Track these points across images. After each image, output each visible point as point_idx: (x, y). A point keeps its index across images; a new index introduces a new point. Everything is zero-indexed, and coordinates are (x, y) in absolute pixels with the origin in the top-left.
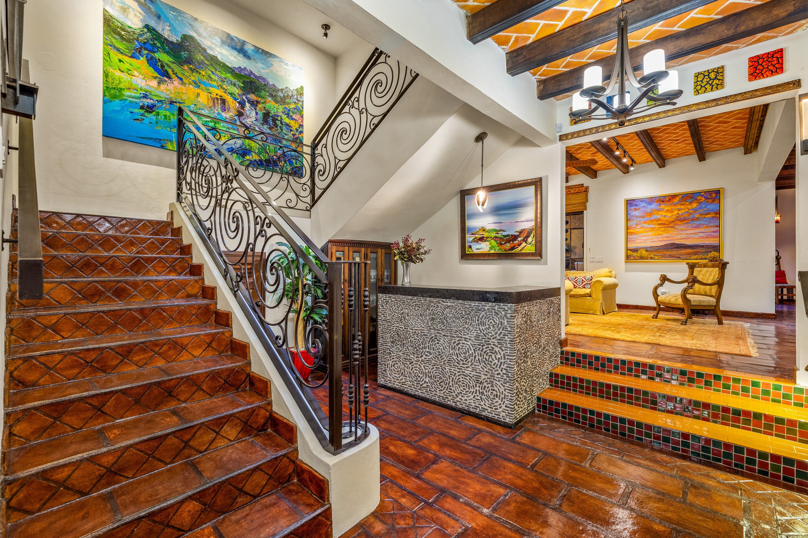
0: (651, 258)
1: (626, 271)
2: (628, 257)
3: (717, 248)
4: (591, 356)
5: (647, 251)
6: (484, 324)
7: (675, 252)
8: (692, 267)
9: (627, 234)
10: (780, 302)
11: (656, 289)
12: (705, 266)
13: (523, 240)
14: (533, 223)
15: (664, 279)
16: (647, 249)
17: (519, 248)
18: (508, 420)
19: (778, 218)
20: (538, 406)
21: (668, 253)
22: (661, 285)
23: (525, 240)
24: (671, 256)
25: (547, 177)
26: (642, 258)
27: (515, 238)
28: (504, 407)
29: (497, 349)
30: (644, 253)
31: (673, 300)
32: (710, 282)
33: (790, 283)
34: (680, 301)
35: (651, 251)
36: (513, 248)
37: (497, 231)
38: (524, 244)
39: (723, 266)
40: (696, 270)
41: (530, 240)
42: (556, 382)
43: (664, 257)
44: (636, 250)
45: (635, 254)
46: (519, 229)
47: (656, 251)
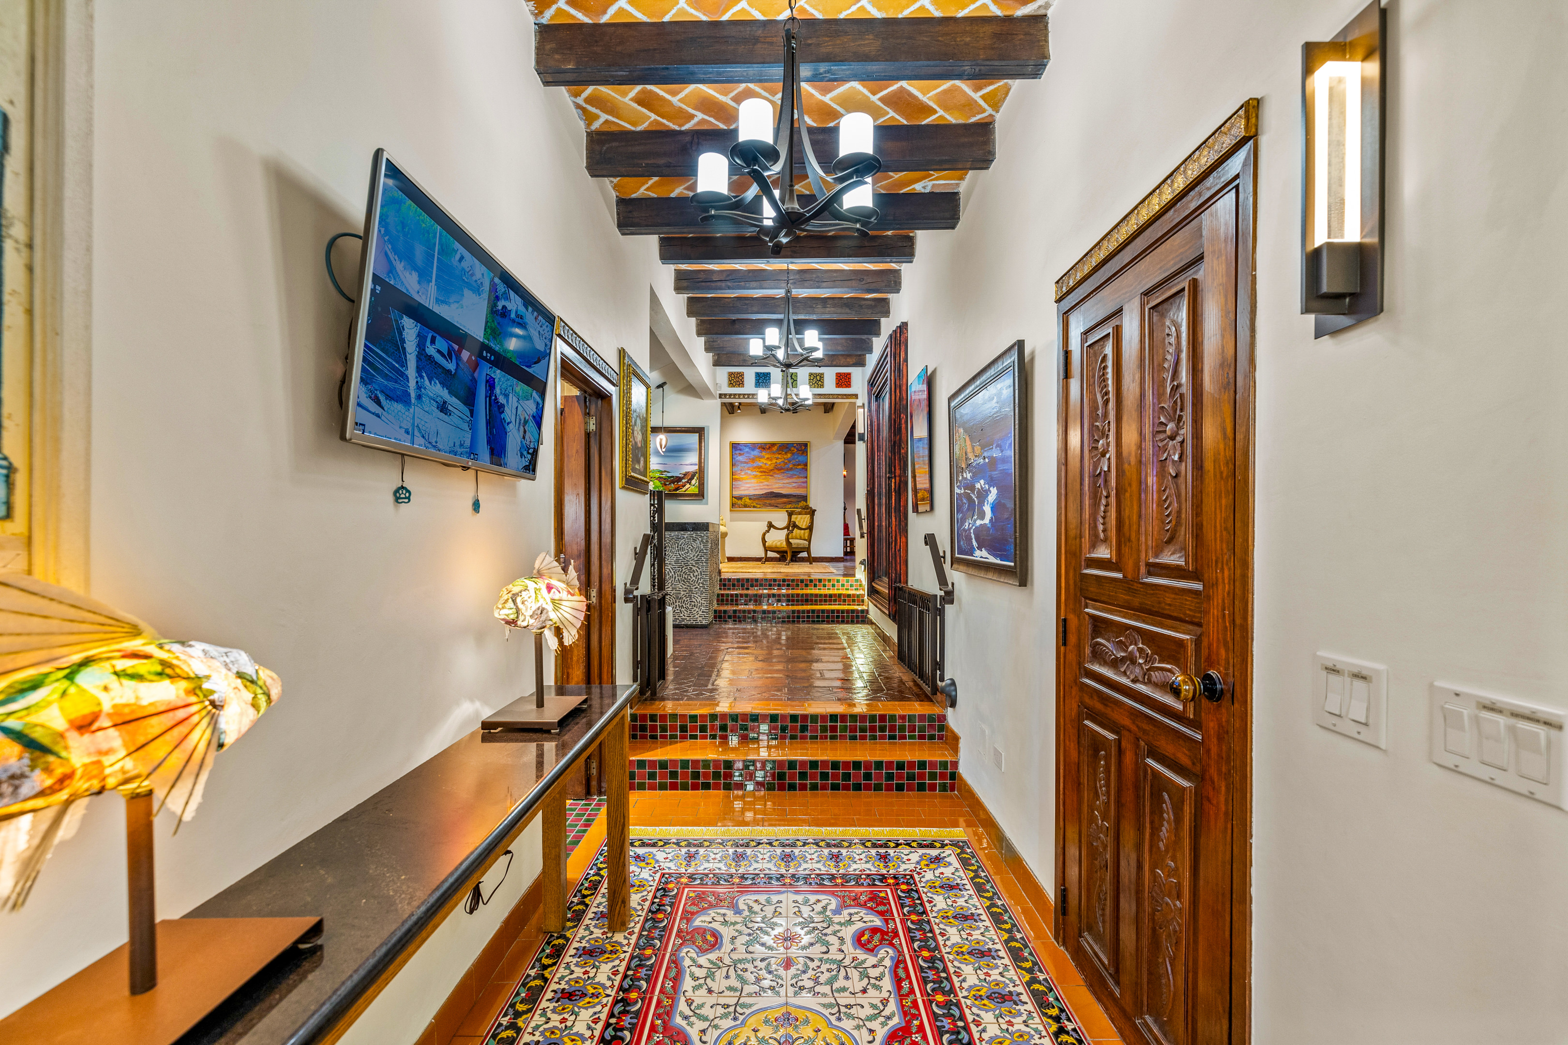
0: (754, 507)
1: (732, 520)
2: (733, 505)
3: (805, 498)
4: (743, 579)
5: (750, 499)
6: (683, 549)
7: (773, 501)
8: (790, 515)
9: (733, 480)
10: (846, 553)
11: (764, 535)
12: (800, 514)
13: (687, 482)
14: (697, 467)
15: (770, 526)
16: (750, 497)
17: (684, 489)
18: (704, 622)
19: (845, 473)
20: (715, 617)
21: (768, 502)
22: (768, 531)
23: (689, 482)
24: (771, 505)
25: (708, 427)
26: (745, 506)
27: (679, 479)
28: (700, 613)
29: (694, 568)
30: (748, 501)
31: (778, 544)
32: (804, 527)
33: (852, 536)
34: (784, 544)
35: (754, 500)
36: (677, 489)
37: (661, 472)
38: (688, 486)
39: (812, 513)
40: (794, 517)
41: (693, 482)
42: (722, 600)
43: (765, 505)
44: (740, 498)
45: (739, 502)
46: (684, 472)
47: (758, 499)
